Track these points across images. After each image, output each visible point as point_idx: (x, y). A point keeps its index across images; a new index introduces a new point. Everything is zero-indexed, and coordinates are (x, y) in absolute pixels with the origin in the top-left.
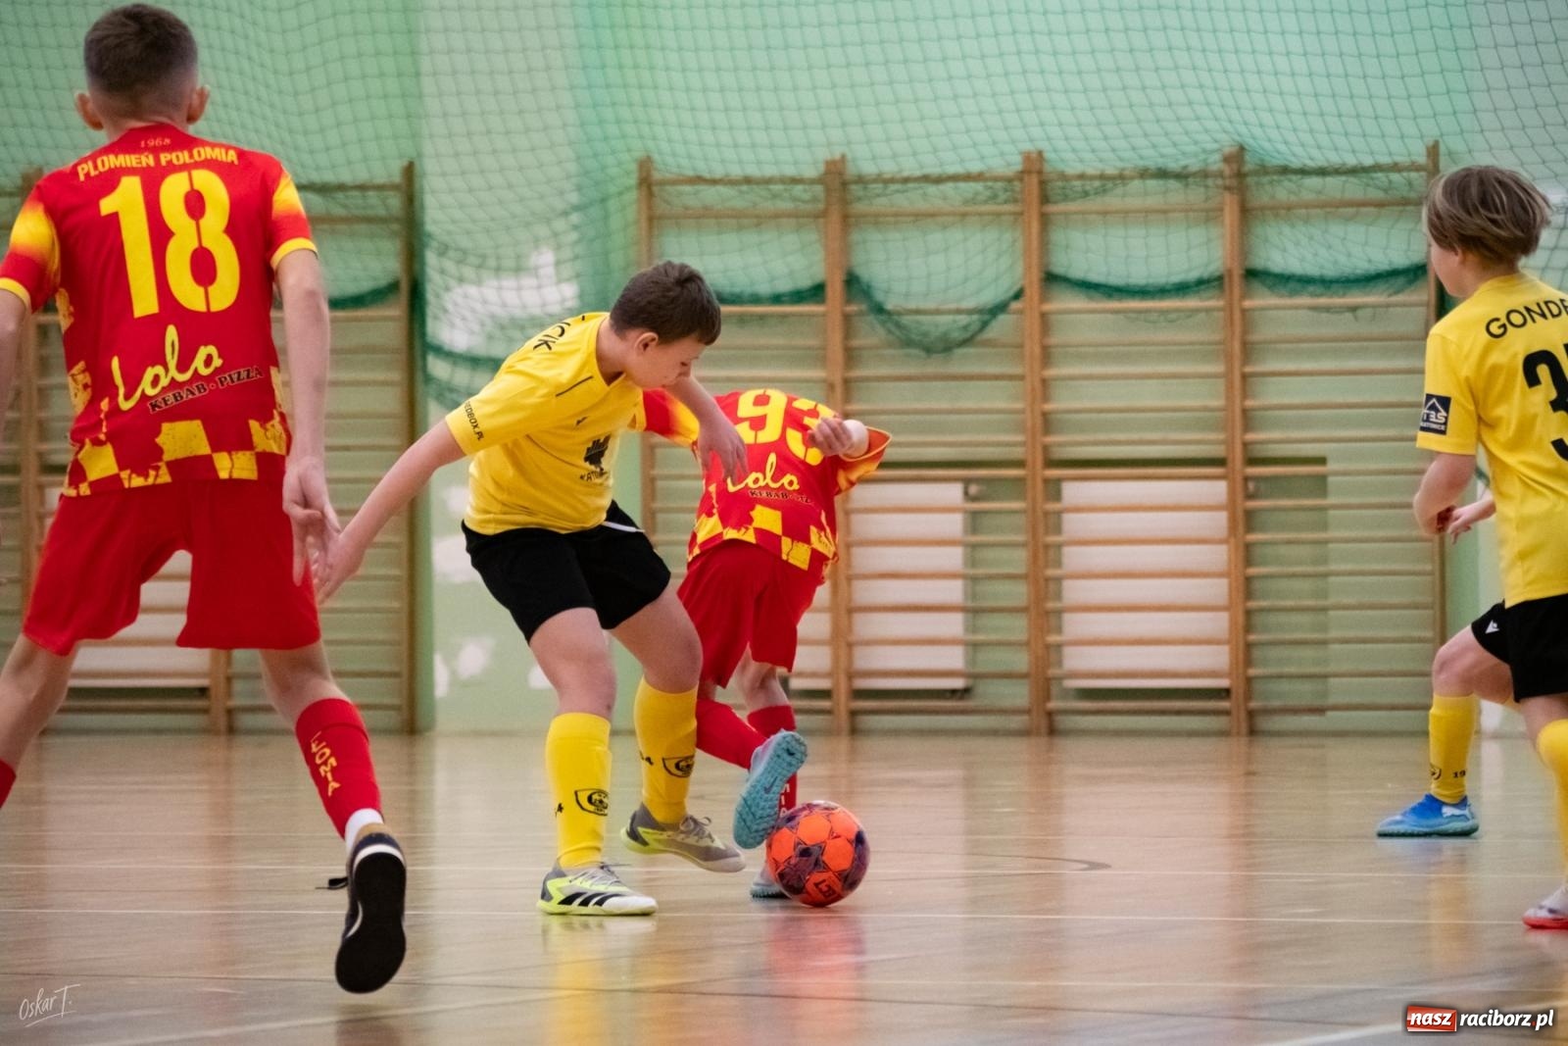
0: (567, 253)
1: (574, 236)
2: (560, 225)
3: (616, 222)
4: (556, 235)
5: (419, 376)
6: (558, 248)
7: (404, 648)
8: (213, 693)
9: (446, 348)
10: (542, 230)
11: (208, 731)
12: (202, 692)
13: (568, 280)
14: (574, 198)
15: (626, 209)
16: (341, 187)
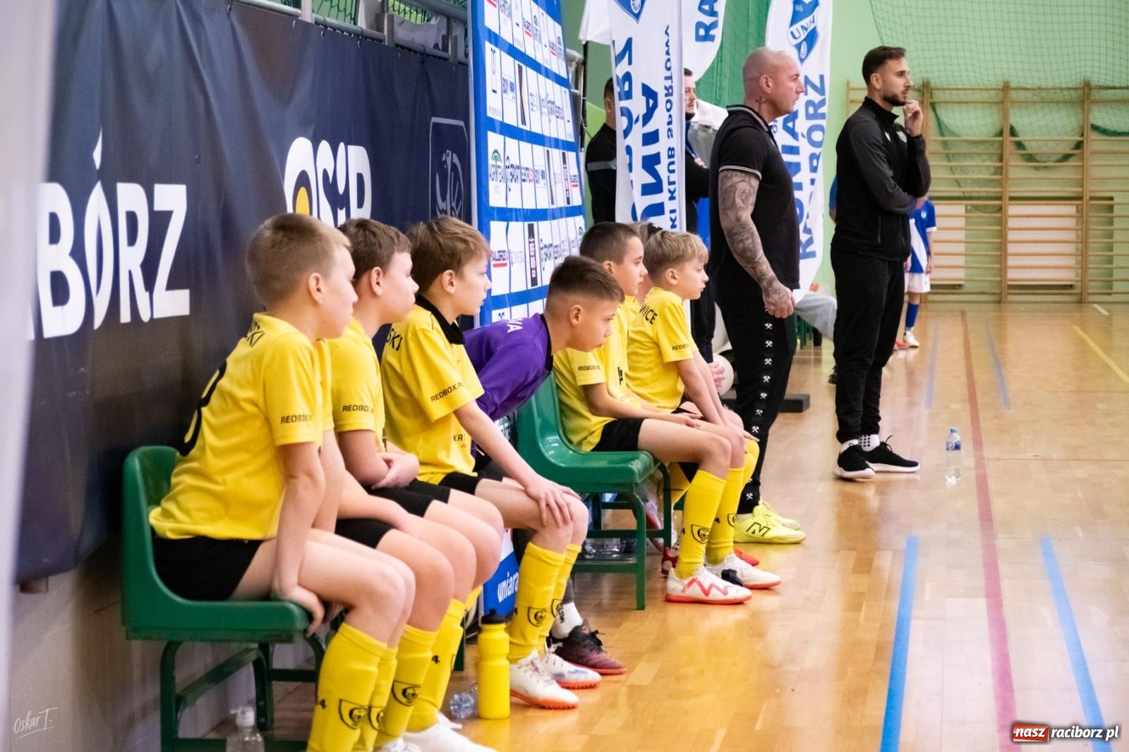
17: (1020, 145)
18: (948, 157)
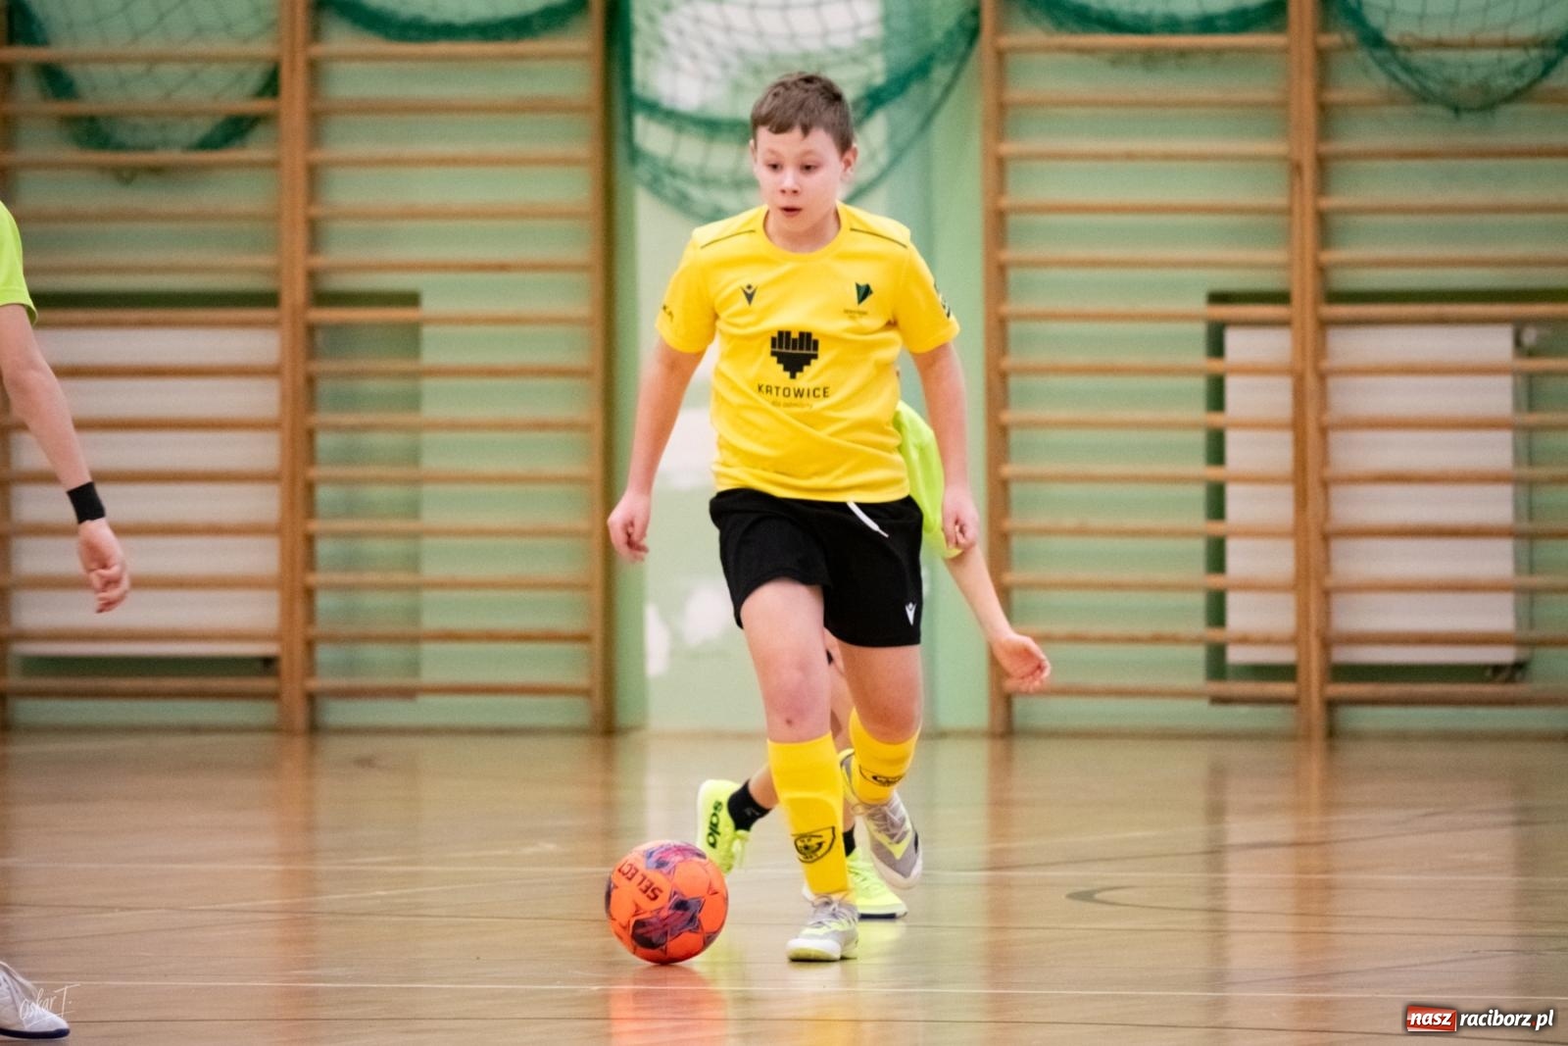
5: (621, 151)
7: (596, 596)
8: (284, 666)
9: (666, 103)
11: (280, 729)
12: (268, 664)
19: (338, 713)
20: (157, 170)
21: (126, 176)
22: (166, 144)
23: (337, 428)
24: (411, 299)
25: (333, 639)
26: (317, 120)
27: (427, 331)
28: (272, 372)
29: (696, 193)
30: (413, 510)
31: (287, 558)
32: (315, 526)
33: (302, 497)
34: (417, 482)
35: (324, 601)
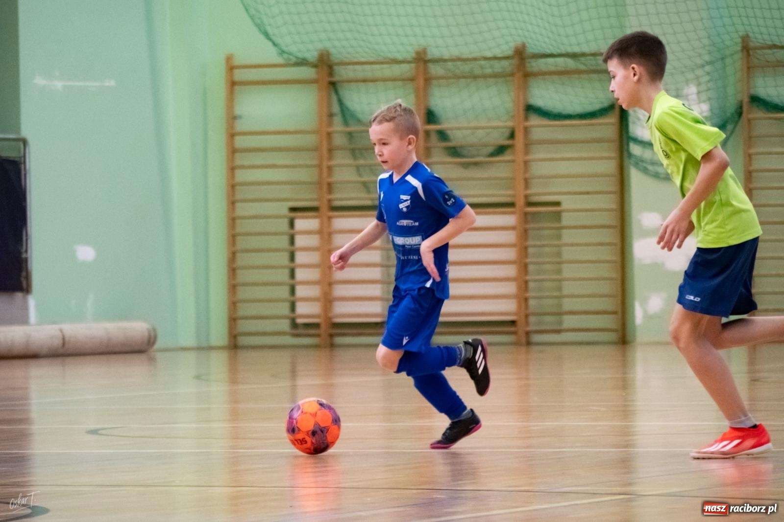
0: (703, 87)
1: (707, 78)
2: (699, 72)
3: (730, 70)
4: (697, 78)
5: (625, 155)
6: (699, 84)
7: (619, 299)
8: (519, 323)
9: (640, 139)
10: (690, 76)
11: (517, 344)
12: (513, 323)
13: (704, 101)
14: (707, 58)
15: (735, 64)
16: (583, 55)
17: (443, 135)
18: (355, 152)
19: (536, 338)
20: (476, 164)
21: (466, 166)
22: (479, 156)
23: (535, 246)
24: (558, 204)
25: (534, 314)
26: (528, 145)
27: (564, 215)
28: (513, 228)
29: (650, 167)
30: (559, 272)
31: (519, 288)
32: (528, 278)
33: (524, 268)
34: (560, 263)
35: (532, 302)
